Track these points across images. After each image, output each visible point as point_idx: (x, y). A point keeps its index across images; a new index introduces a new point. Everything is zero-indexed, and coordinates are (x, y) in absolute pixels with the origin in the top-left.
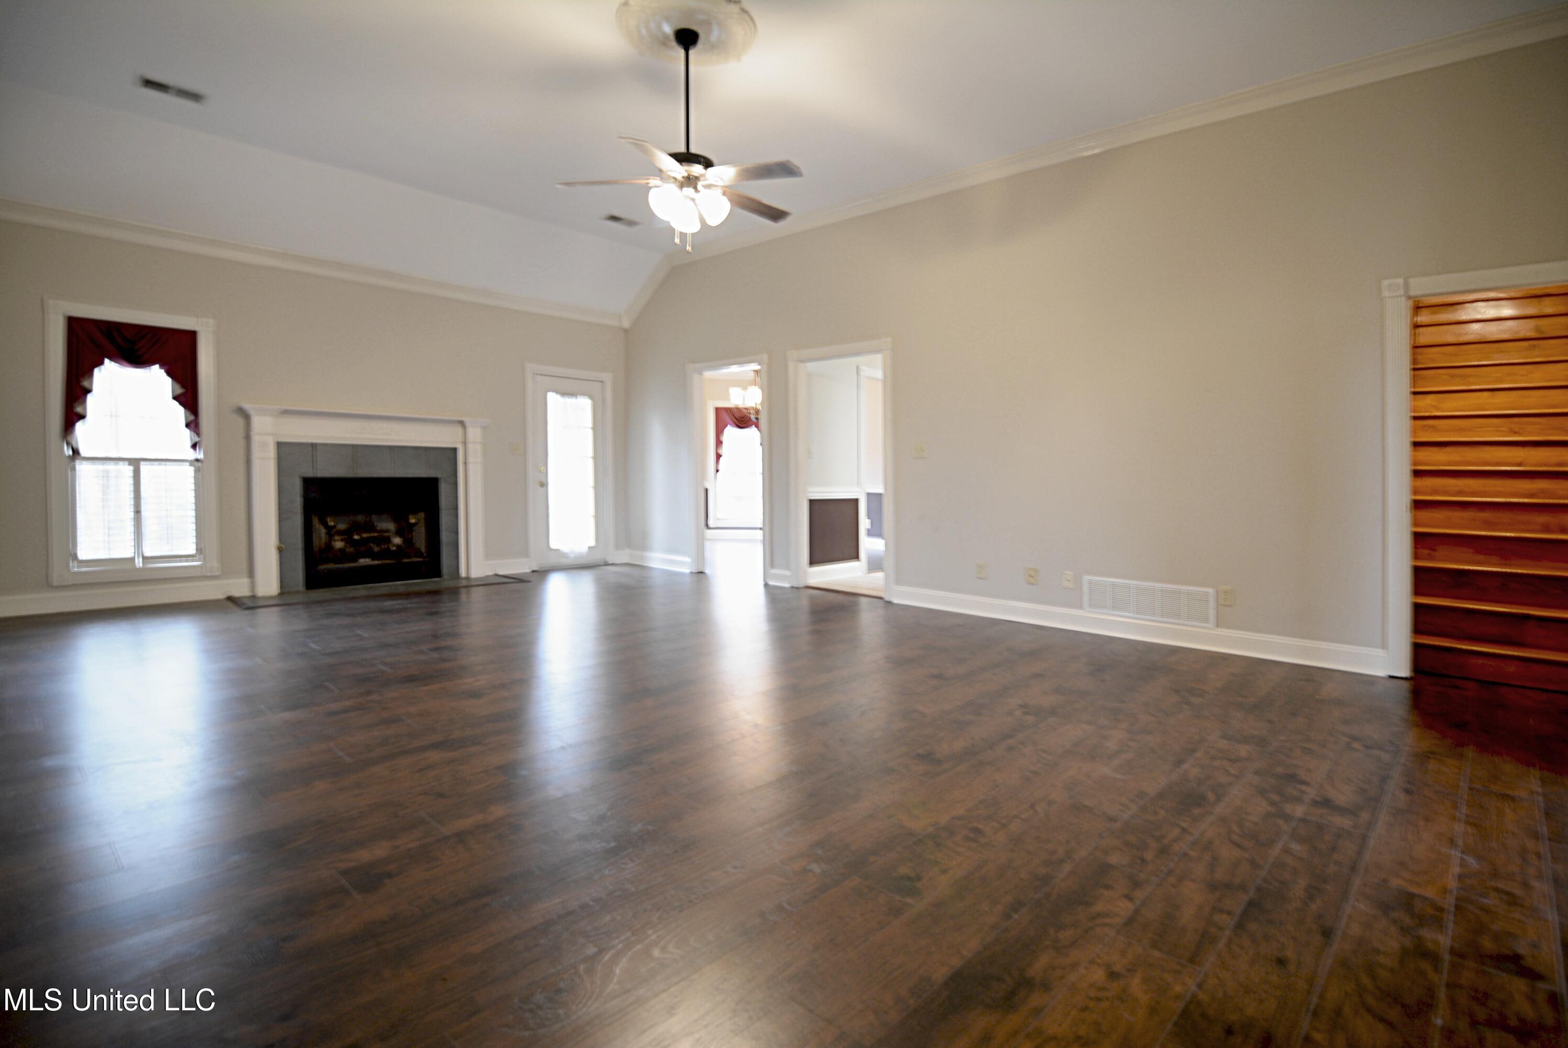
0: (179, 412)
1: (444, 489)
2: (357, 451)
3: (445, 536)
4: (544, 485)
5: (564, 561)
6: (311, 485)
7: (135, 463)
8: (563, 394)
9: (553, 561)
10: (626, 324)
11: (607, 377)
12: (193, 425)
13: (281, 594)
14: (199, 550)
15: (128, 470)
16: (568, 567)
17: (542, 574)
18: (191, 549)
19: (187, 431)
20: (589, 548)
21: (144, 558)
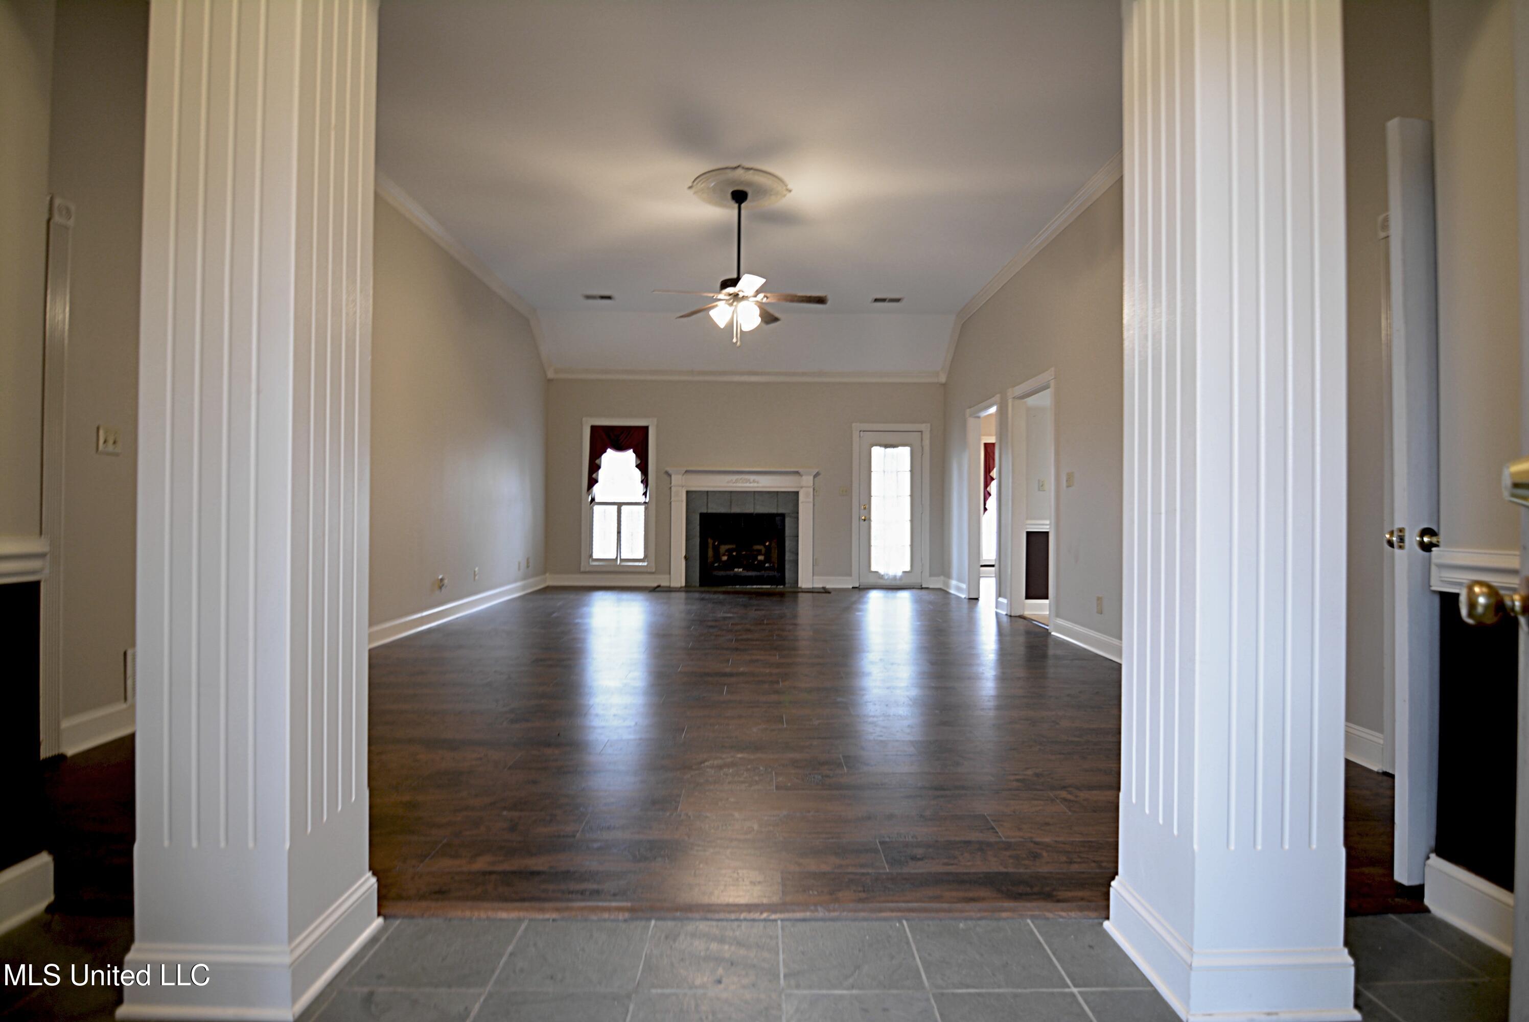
0: (638, 474)
1: (788, 521)
2: (732, 495)
3: (788, 556)
4: (868, 520)
5: (881, 582)
6: (706, 519)
7: (620, 505)
8: (886, 446)
9: (872, 580)
10: (943, 379)
11: (925, 427)
12: (645, 481)
13: (686, 586)
14: (646, 556)
15: (614, 508)
16: (884, 587)
17: (862, 589)
18: (641, 555)
19: (642, 485)
20: (904, 572)
21: (621, 560)
